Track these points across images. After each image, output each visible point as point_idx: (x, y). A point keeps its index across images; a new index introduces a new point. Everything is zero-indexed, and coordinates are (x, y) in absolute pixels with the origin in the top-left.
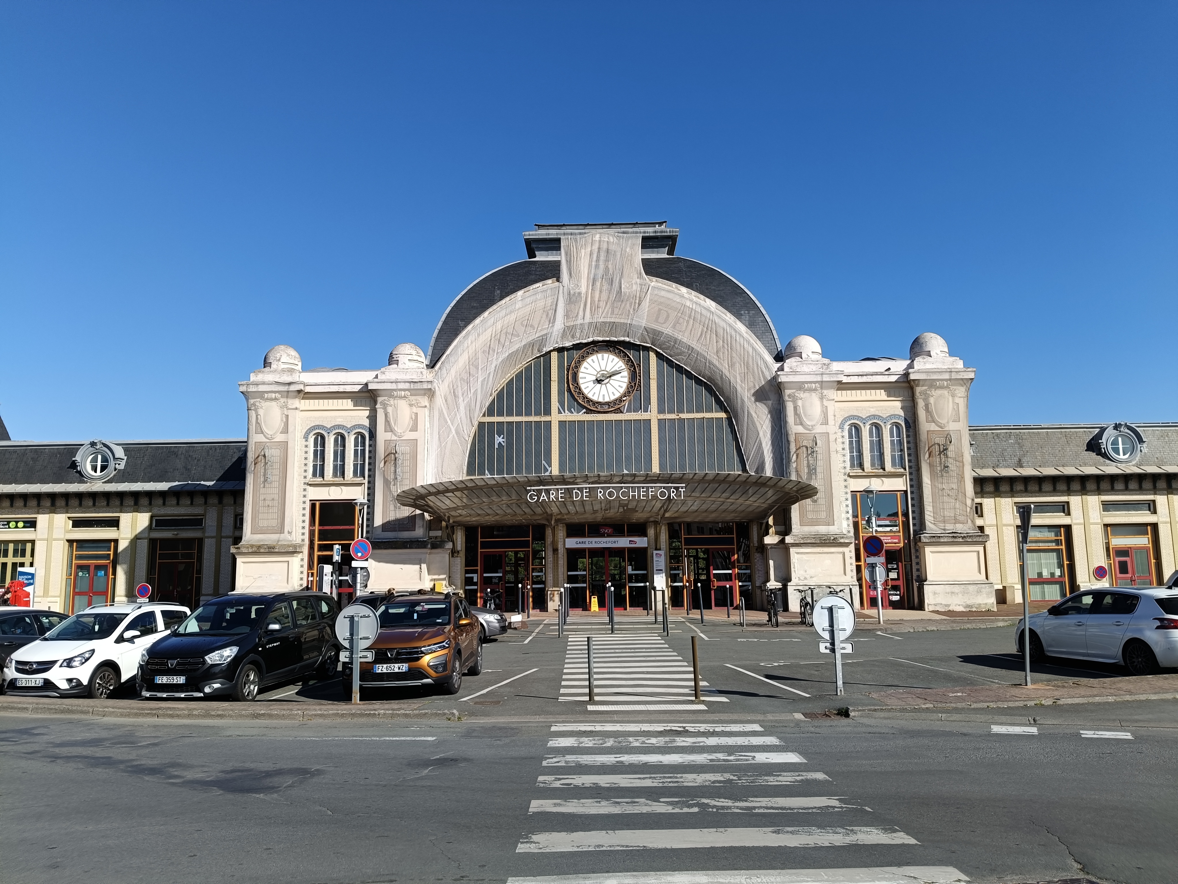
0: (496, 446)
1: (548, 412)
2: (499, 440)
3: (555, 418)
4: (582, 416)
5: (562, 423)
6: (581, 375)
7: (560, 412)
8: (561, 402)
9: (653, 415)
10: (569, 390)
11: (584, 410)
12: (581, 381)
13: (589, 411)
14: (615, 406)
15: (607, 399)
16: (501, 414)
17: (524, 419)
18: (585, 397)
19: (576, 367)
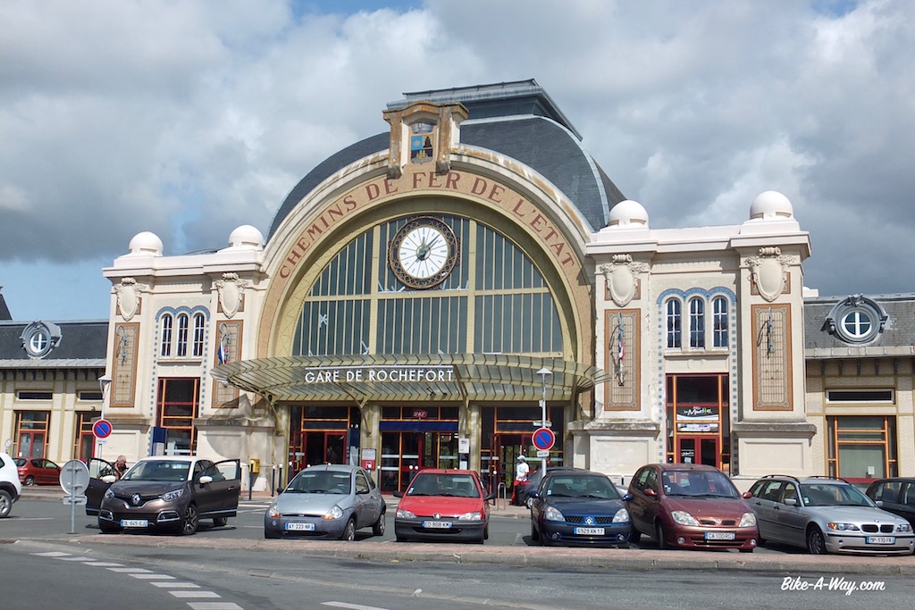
0: (320, 326)
1: (368, 291)
2: (322, 319)
3: (375, 296)
4: (400, 294)
5: (381, 302)
6: (401, 251)
7: (380, 290)
8: (381, 280)
9: (470, 291)
10: (390, 268)
11: (404, 288)
12: (401, 257)
13: (409, 289)
14: (434, 283)
15: (426, 276)
16: (324, 293)
17: (346, 298)
18: (404, 274)
19: (398, 243)
